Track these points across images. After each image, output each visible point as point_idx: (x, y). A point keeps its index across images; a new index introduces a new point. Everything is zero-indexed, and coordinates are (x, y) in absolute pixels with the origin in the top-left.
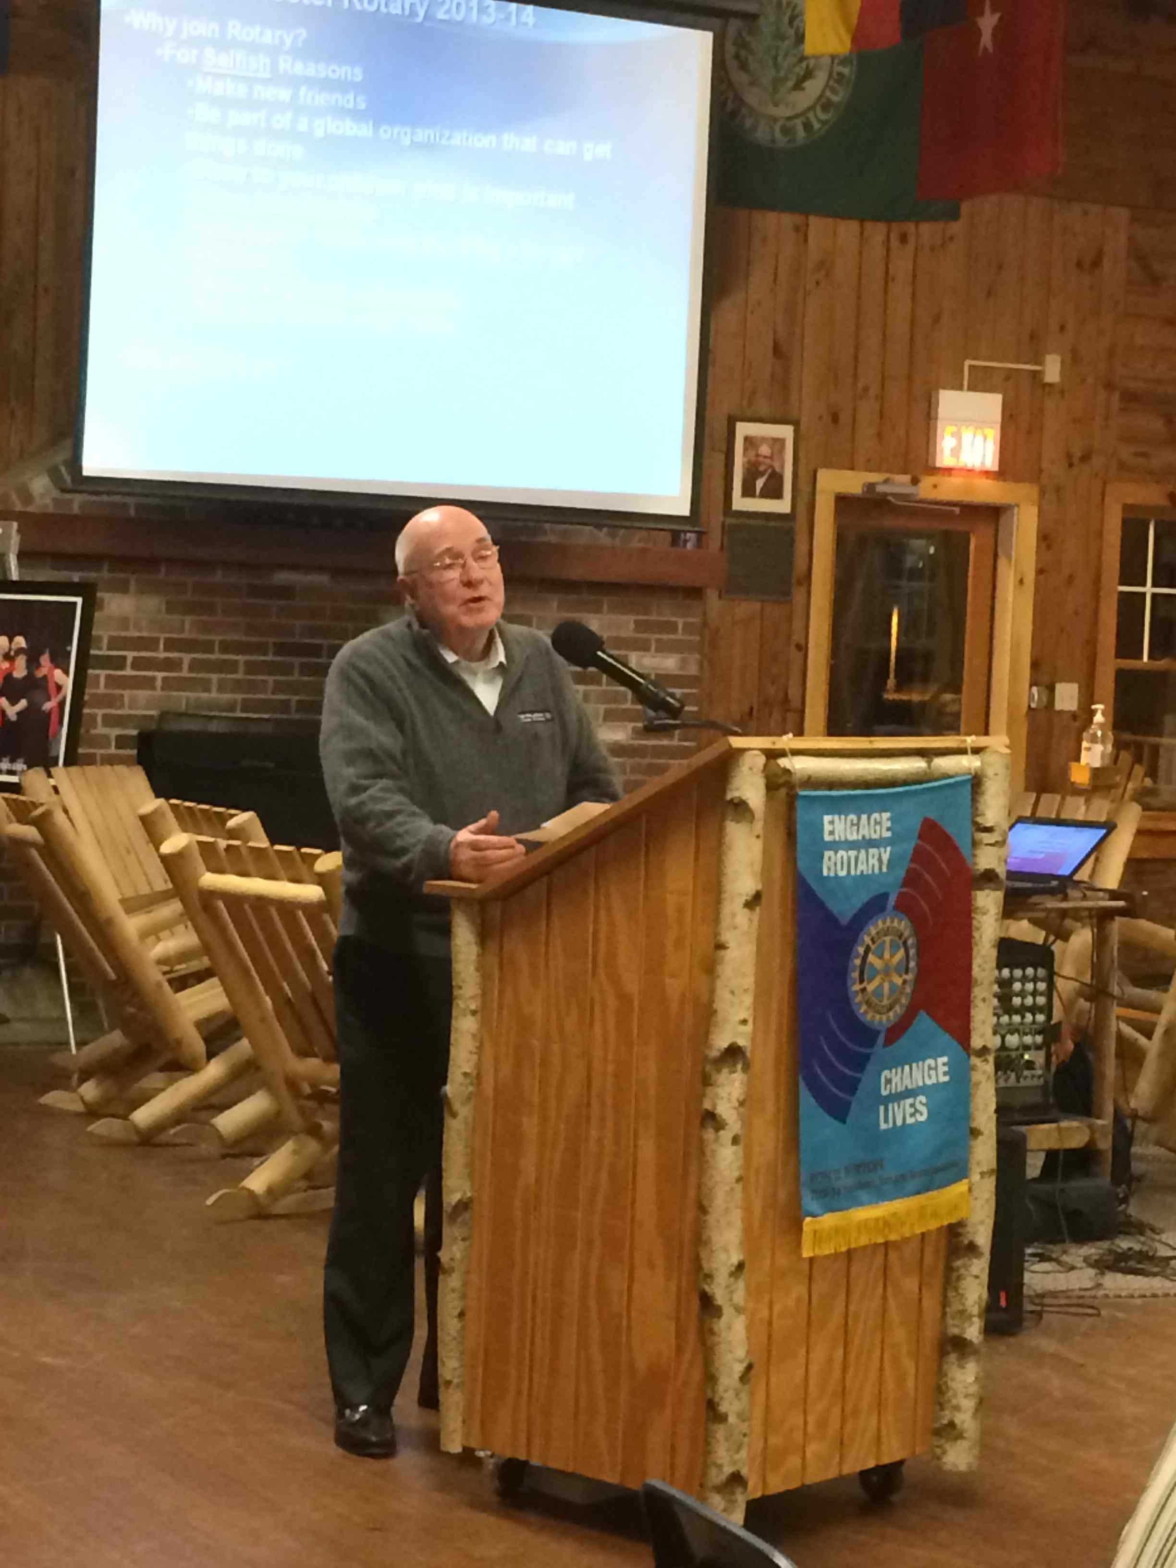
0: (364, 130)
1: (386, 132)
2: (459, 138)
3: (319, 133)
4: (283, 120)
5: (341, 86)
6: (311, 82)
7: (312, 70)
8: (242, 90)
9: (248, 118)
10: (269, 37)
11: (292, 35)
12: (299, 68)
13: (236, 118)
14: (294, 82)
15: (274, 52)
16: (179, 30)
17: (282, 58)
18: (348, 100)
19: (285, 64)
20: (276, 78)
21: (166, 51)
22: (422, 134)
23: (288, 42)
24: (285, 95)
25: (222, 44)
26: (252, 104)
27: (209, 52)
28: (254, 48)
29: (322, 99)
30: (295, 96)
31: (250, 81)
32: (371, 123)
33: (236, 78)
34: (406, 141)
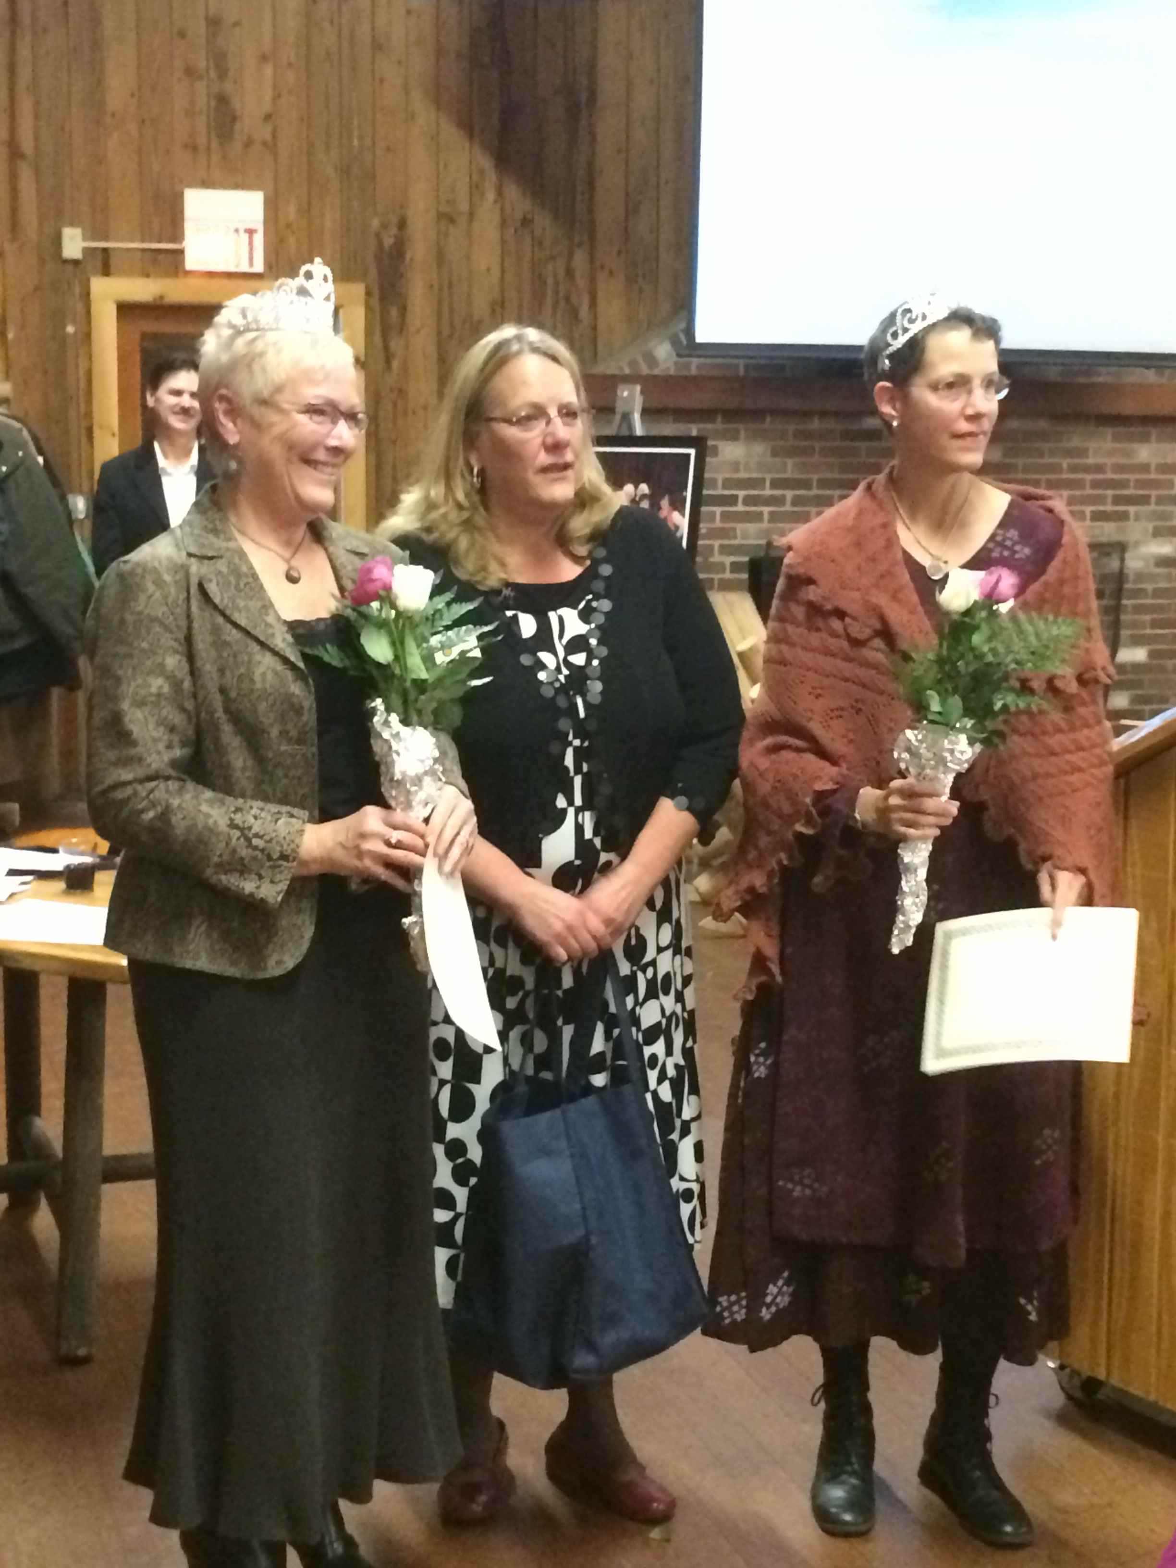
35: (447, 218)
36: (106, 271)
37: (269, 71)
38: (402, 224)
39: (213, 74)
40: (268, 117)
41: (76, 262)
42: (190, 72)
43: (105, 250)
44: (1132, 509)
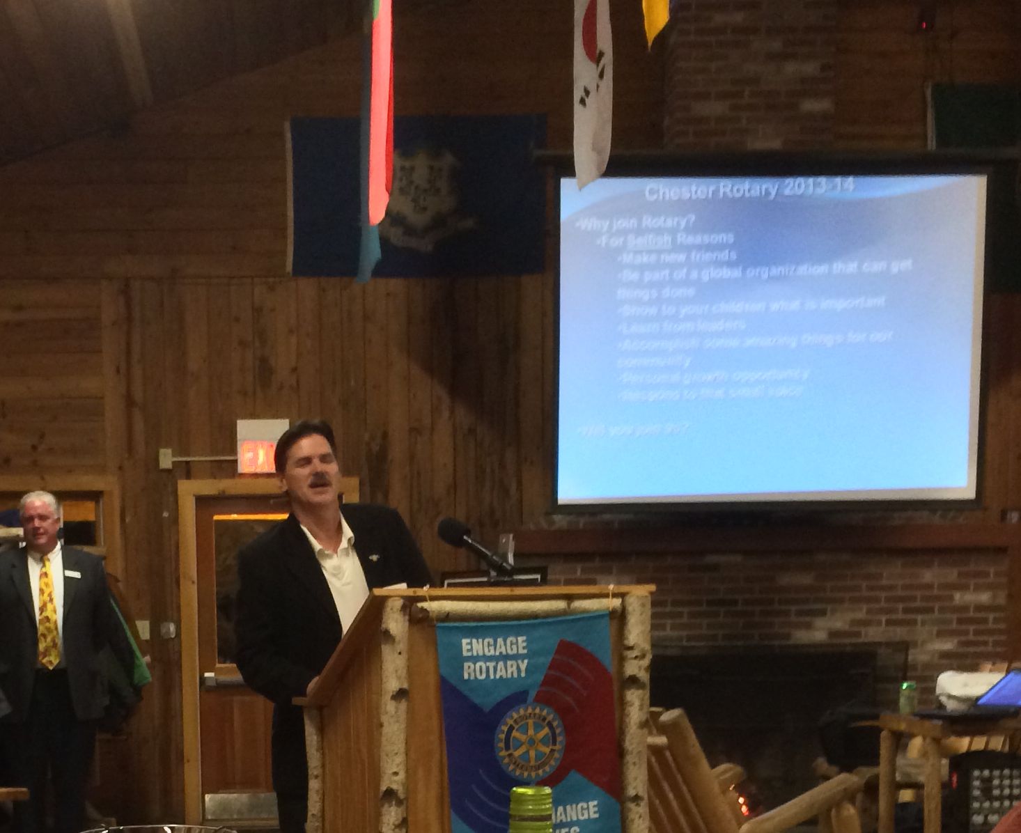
0: (737, 273)
1: (751, 273)
2: (803, 270)
3: (705, 278)
4: (680, 274)
5: (720, 247)
6: (699, 248)
7: (698, 239)
8: (653, 257)
9: (657, 276)
10: (670, 223)
11: (685, 220)
12: (690, 240)
13: (648, 276)
14: (688, 249)
15: (674, 232)
16: (610, 227)
17: (679, 235)
18: (724, 256)
19: (682, 238)
20: (676, 248)
21: (604, 239)
22: (775, 271)
23: (683, 224)
24: (682, 257)
25: (640, 231)
26: (658, 266)
27: (631, 237)
28: (659, 231)
29: (707, 256)
30: (688, 258)
31: (659, 252)
32: (740, 268)
33: (650, 252)
34: (765, 276)
35: (415, 431)
36: (188, 476)
37: (294, 340)
38: (385, 436)
39: (257, 344)
40: (295, 370)
41: (168, 471)
42: (242, 344)
43: (187, 462)
44: (919, 617)
